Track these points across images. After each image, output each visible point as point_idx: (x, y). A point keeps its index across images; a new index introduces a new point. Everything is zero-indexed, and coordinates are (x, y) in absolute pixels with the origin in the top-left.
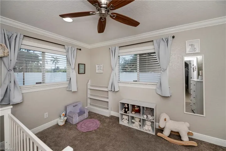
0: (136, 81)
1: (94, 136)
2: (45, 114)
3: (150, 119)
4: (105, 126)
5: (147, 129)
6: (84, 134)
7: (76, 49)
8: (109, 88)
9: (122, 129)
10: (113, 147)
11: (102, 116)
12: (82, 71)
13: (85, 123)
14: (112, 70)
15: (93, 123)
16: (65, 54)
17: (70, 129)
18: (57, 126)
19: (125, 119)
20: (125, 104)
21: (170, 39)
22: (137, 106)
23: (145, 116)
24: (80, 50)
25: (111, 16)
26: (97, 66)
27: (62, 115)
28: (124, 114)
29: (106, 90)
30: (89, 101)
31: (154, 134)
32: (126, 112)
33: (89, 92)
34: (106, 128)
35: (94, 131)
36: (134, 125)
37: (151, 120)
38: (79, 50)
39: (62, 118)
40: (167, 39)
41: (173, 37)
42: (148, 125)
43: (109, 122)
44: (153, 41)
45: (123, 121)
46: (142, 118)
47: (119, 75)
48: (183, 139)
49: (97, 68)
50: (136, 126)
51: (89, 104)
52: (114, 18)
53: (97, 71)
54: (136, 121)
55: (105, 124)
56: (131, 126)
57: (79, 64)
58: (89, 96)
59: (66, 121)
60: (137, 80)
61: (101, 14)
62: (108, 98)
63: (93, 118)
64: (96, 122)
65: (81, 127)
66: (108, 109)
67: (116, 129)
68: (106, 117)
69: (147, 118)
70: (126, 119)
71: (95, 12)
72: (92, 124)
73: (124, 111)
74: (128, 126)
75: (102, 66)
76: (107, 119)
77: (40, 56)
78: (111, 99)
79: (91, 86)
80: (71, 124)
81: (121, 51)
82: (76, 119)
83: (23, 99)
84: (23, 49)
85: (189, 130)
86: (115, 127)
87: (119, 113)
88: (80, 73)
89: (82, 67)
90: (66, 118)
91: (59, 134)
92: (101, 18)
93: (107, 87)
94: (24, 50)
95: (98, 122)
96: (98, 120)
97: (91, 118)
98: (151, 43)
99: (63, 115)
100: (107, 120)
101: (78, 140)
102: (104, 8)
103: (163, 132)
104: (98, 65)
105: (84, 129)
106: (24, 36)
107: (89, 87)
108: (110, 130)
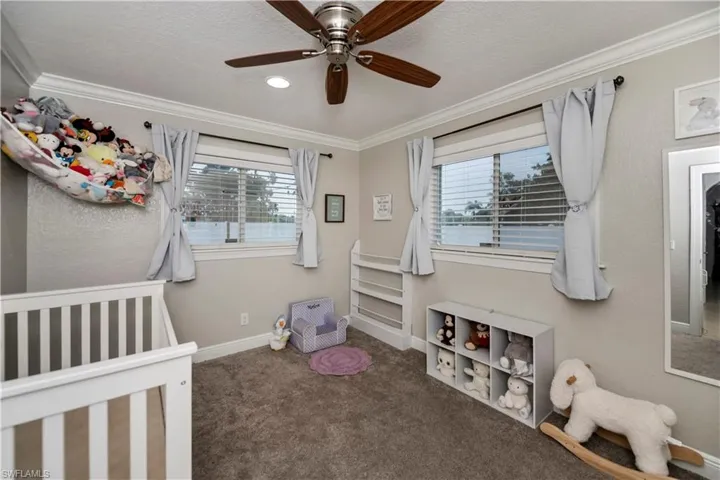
0: (489, 245)
1: (343, 389)
2: (243, 315)
3: (519, 373)
4: (382, 372)
5: (510, 405)
6: (322, 379)
7: (317, 155)
8: (404, 266)
9: (428, 389)
10: (381, 426)
11: (385, 345)
12: (335, 214)
13: (332, 355)
14: (414, 209)
15: (352, 358)
16: (290, 170)
17: (294, 362)
18: (268, 350)
19: (445, 362)
20: (447, 314)
21: (605, 90)
22: (483, 326)
23: (505, 361)
24: (330, 156)
25: (358, 60)
26: (375, 200)
27: (278, 324)
28: (443, 349)
29: (395, 269)
30: (355, 300)
31: (534, 427)
32: (446, 341)
33: (356, 274)
34: (384, 377)
35: (347, 378)
36: (469, 385)
37: (522, 375)
38: (326, 158)
39: (280, 330)
40: (590, 93)
41: (618, 82)
42: (513, 393)
43: (398, 364)
44: (541, 105)
45: (438, 367)
46: (494, 365)
47: (439, 231)
48: (640, 463)
49: (376, 207)
50: (477, 389)
51: (354, 310)
52: (368, 63)
53: (376, 216)
54: (478, 374)
55: (383, 368)
56: (459, 387)
57: (326, 196)
58: (356, 286)
59: (290, 342)
60: (491, 241)
61: (330, 55)
62: (401, 294)
63: (358, 347)
64: (360, 357)
65: (319, 361)
66: (400, 327)
67: (409, 386)
68: (394, 351)
69: (510, 368)
70: (448, 364)
71: (315, 51)
72: (349, 360)
73: (441, 338)
74: (452, 385)
75: (388, 199)
76: (396, 355)
77: (268, 182)
78: (409, 297)
79: (363, 257)
80: (299, 351)
81: (441, 151)
82: (310, 341)
83: (196, 273)
84: (234, 168)
85: (673, 436)
86: (409, 379)
87: (425, 339)
88: (328, 219)
89: (335, 203)
90: (287, 334)
91: (267, 366)
92: (332, 66)
93: (398, 263)
94: (236, 170)
95: (366, 359)
96: (370, 354)
97: (352, 346)
98: (535, 114)
99: (281, 324)
100: (394, 360)
101: (301, 389)
102: (339, 39)
103: (566, 426)
104: (379, 199)
105: (324, 368)
106: (200, 134)
107: (356, 260)
108: (392, 383)
